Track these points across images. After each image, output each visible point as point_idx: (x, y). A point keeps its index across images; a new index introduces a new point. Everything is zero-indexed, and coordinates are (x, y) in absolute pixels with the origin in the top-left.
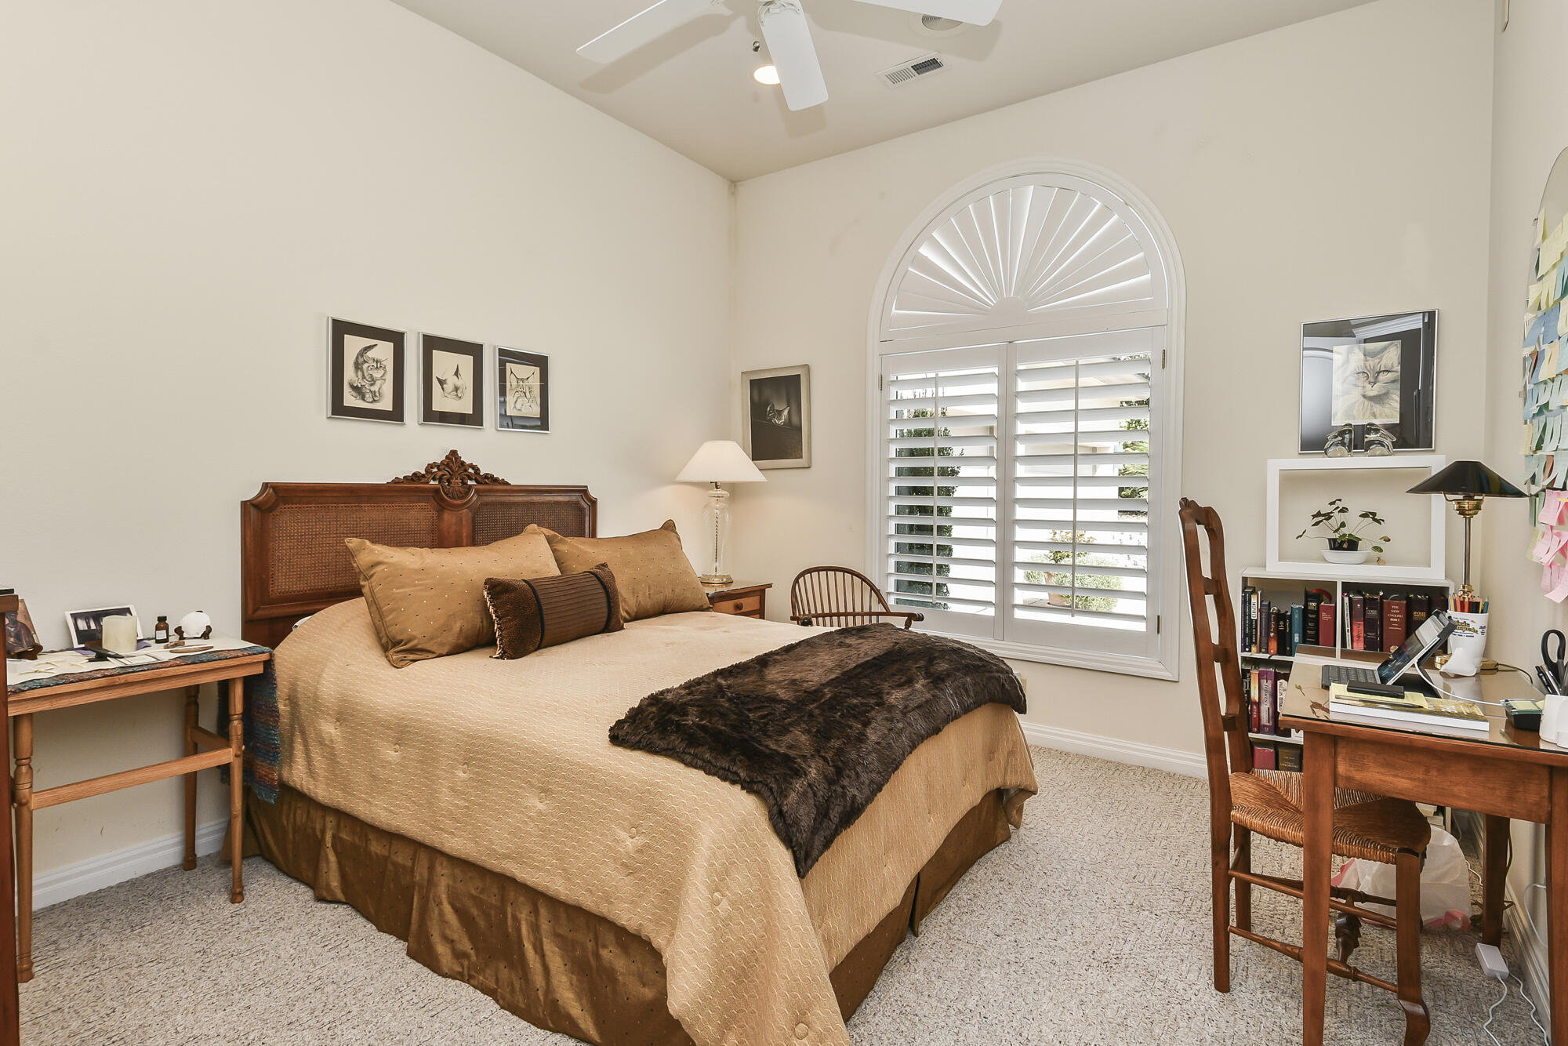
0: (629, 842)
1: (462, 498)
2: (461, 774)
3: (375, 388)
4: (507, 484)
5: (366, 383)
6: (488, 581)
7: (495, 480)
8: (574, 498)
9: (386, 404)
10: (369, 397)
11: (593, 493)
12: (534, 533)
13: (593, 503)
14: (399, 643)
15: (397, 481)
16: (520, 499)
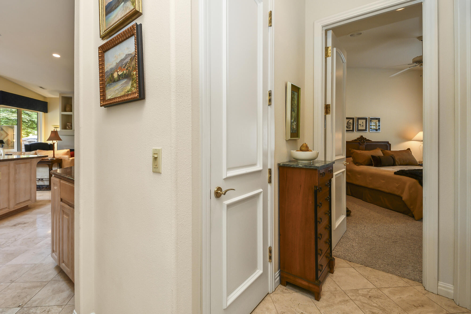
0: (397, 185)
1: (363, 143)
2: (370, 178)
3: (350, 127)
4: (372, 141)
5: (348, 126)
6: (371, 155)
7: (369, 140)
8: (386, 144)
9: (351, 129)
10: (349, 128)
11: (390, 143)
12: (378, 149)
13: (390, 145)
14: (358, 163)
15: (353, 141)
16: (374, 144)
